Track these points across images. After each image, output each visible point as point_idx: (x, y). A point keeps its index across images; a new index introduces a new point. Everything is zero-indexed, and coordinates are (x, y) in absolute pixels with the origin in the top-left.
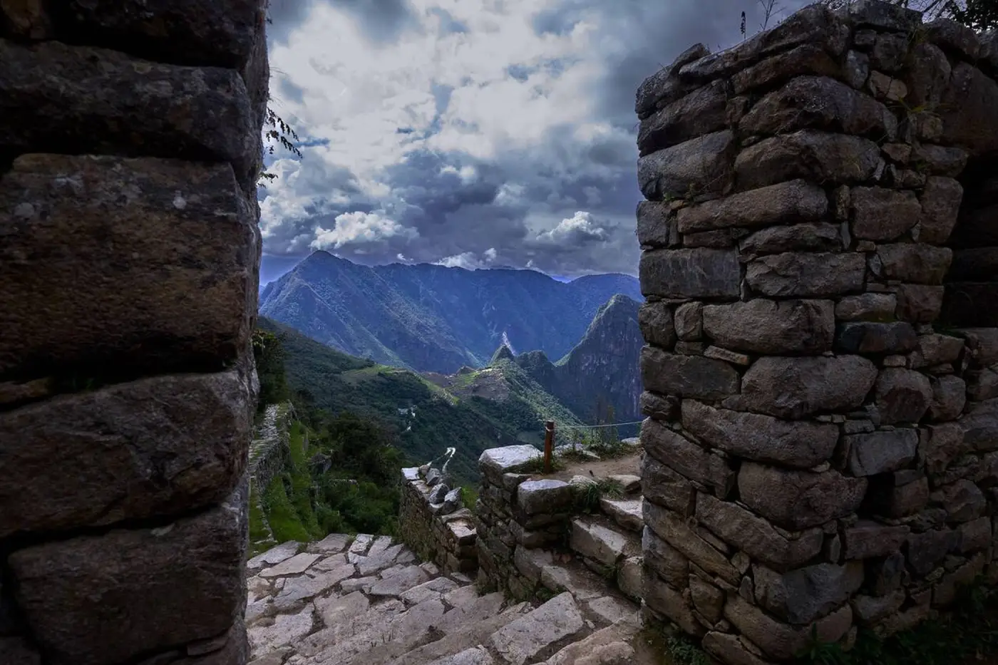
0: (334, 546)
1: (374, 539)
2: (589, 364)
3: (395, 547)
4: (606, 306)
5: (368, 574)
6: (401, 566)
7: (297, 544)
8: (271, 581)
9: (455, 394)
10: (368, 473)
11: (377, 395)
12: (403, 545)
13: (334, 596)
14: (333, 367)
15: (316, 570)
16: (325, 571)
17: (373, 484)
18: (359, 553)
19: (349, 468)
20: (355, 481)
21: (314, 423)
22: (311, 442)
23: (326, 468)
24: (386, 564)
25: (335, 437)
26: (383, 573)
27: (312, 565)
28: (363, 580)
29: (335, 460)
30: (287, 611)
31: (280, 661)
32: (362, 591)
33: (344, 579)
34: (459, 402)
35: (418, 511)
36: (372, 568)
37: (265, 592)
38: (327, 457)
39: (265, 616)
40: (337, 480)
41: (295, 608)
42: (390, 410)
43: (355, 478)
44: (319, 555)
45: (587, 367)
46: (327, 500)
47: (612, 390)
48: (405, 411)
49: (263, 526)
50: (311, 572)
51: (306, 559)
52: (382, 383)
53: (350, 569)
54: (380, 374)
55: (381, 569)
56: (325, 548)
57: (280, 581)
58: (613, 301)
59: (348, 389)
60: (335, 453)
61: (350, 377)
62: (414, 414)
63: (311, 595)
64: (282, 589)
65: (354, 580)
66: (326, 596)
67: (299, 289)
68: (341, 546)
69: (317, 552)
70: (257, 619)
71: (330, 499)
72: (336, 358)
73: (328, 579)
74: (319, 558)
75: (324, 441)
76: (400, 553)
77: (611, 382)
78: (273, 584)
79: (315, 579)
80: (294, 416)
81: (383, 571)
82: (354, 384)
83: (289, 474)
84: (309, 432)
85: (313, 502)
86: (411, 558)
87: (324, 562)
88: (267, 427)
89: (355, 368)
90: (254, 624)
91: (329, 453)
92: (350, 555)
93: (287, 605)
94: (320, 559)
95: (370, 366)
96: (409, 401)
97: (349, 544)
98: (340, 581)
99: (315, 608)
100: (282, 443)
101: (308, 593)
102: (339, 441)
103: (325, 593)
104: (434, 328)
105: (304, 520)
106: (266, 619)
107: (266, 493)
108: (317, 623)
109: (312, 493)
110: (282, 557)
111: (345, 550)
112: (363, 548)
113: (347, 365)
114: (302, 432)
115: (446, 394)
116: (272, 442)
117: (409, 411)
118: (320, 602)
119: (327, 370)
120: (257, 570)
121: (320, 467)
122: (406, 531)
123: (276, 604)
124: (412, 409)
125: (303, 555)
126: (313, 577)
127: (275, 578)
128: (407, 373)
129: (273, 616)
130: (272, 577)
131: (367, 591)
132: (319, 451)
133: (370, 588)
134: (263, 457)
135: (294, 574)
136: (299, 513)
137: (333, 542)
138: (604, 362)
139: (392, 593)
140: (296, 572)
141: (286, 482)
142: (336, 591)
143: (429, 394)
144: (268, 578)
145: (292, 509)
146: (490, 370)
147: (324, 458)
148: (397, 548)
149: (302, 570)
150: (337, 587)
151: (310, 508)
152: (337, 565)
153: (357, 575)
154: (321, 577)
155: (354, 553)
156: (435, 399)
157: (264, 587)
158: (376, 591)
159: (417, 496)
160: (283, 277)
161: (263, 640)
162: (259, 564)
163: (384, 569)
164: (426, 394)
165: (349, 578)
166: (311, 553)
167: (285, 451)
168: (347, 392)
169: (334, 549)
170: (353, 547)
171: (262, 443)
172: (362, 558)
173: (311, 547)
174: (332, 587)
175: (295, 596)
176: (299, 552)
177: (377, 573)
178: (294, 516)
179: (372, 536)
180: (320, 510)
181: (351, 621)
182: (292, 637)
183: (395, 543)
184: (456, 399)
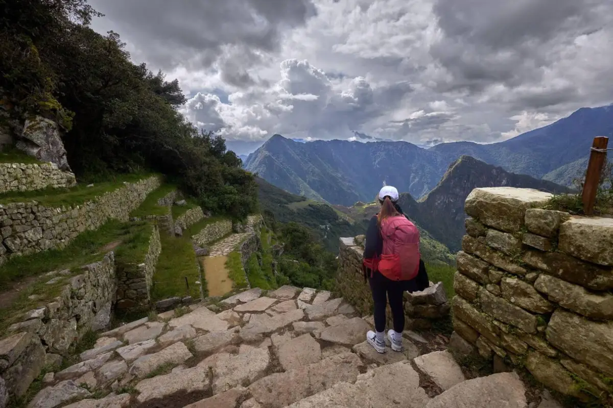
0: (287, 294)
1: (317, 292)
2: (441, 202)
3: (336, 300)
4: (456, 162)
5: (314, 320)
6: (343, 316)
7: (261, 290)
8: (241, 314)
9: (353, 218)
10: (304, 258)
11: (308, 217)
12: (342, 298)
13: (288, 334)
14: (285, 200)
15: (274, 310)
16: (280, 313)
17: (307, 264)
18: (306, 302)
19: (294, 254)
20: (297, 262)
21: (274, 229)
22: (272, 238)
23: (280, 253)
24: (330, 313)
25: (285, 235)
26: (329, 320)
27: (270, 307)
28: (311, 324)
29: (286, 248)
30: (250, 343)
31: (234, 404)
32: (313, 336)
33: (295, 321)
34: (355, 223)
35: (357, 271)
36: (318, 315)
37: (236, 323)
38: (281, 246)
39: (231, 344)
40: (286, 260)
41: (255, 341)
42: (315, 226)
43: (297, 260)
44: (276, 300)
45: (439, 204)
46: (281, 270)
47: (457, 218)
48: (323, 227)
49: (244, 280)
50: (269, 311)
51: (266, 302)
52: (311, 211)
53: (300, 314)
54: (309, 205)
55: (326, 316)
56: (280, 295)
57: (247, 315)
58: (460, 160)
59: (292, 213)
60: (286, 245)
61: (293, 206)
62: (328, 229)
63: (269, 331)
64: (248, 322)
65: (304, 323)
66: (281, 334)
67: (266, 157)
68: (292, 295)
69: (274, 297)
70: (226, 345)
71: (283, 270)
72: (286, 196)
73: (283, 319)
74: (276, 301)
75: (279, 238)
76: (340, 305)
77: (456, 214)
78: (242, 317)
79: (273, 318)
80: (263, 223)
81: (328, 319)
82: (295, 210)
83: (260, 253)
84: (271, 233)
85: (273, 271)
86: (351, 310)
87: (279, 305)
88: (248, 227)
89: (295, 201)
90: (222, 349)
91: (282, 245)
92: (299, 302)
93: (250, 337)
94: (277, 303)
95: (304, 201)
96: (326, 221)
97: (298, 294)
98: (292, 323)
99: (272, 343)
100: (256, 235)
101: (267, 329)
102: (288, 239)
103: (280, 331)
104: (341, 178)
105: (269, 280)
106: (233, 346)
107: (247, 262)
108: (273, 360)
109: (273, 265)
110: (251, 298)
111: (295, 298)
112: (308, 298)
113: (291, 199)
114: (267, 232)
115: (347, 218)
116: (251, 234)
117: (326, 227)
118: (276, 338)
119: (280, 202)
120: (233, 305)
121: (277, 252)
122: (344, 288)
123: (241, 335)
124: (328, 226)
125: (264, 298)
126: (271, 316)
127: (244, 313)
128: (325, 205)
129: (238, 345)
130: (241, 312)
131: (317, 336)
132: (277, 243)
133: (320, 334)
134: (246, 242)
135: (257, 311)
136: (266, 275)
137: (287, 291)
138: (452, 200)
139: (341, 341)
140: (260, 310)
141: (258, 257)
142: (289, 330)
143: (338, 217)
144: (238, 312)
145: (262, 273)
146: (375, 204)
147: (279, 247)
148: (338, 301)
149: (264, 310)
150: (290, 327)
151: (272, 274)
152: (289, 309)
153: (306, 319)
154: (277, 317)
155: (302, 301)
156: (341, 220)
157: (235, 319)
158: (326, 336)
159: (356, 258)
160: (257, 150)
161: (225, 370)
162: (234, 302)
163: (328, 317)
164: (336, 217)
165: (300, 320)
166: (270, 297)
167: (258, 241)
168: (292, 215)
169: (287, 296)
170: (301, 296)
171: (245, 234)
172: (309, 305)
173: (271, 293)
174: (285, 327)
175: (256, 330)
176: (262, 296)
177: (323, 319)
178: (263, 277)
179: (315, 290)
180: (278, 276)
181: (306, 369)
182: (250, 371)
183: (333, 297)
184: (354, 221)
